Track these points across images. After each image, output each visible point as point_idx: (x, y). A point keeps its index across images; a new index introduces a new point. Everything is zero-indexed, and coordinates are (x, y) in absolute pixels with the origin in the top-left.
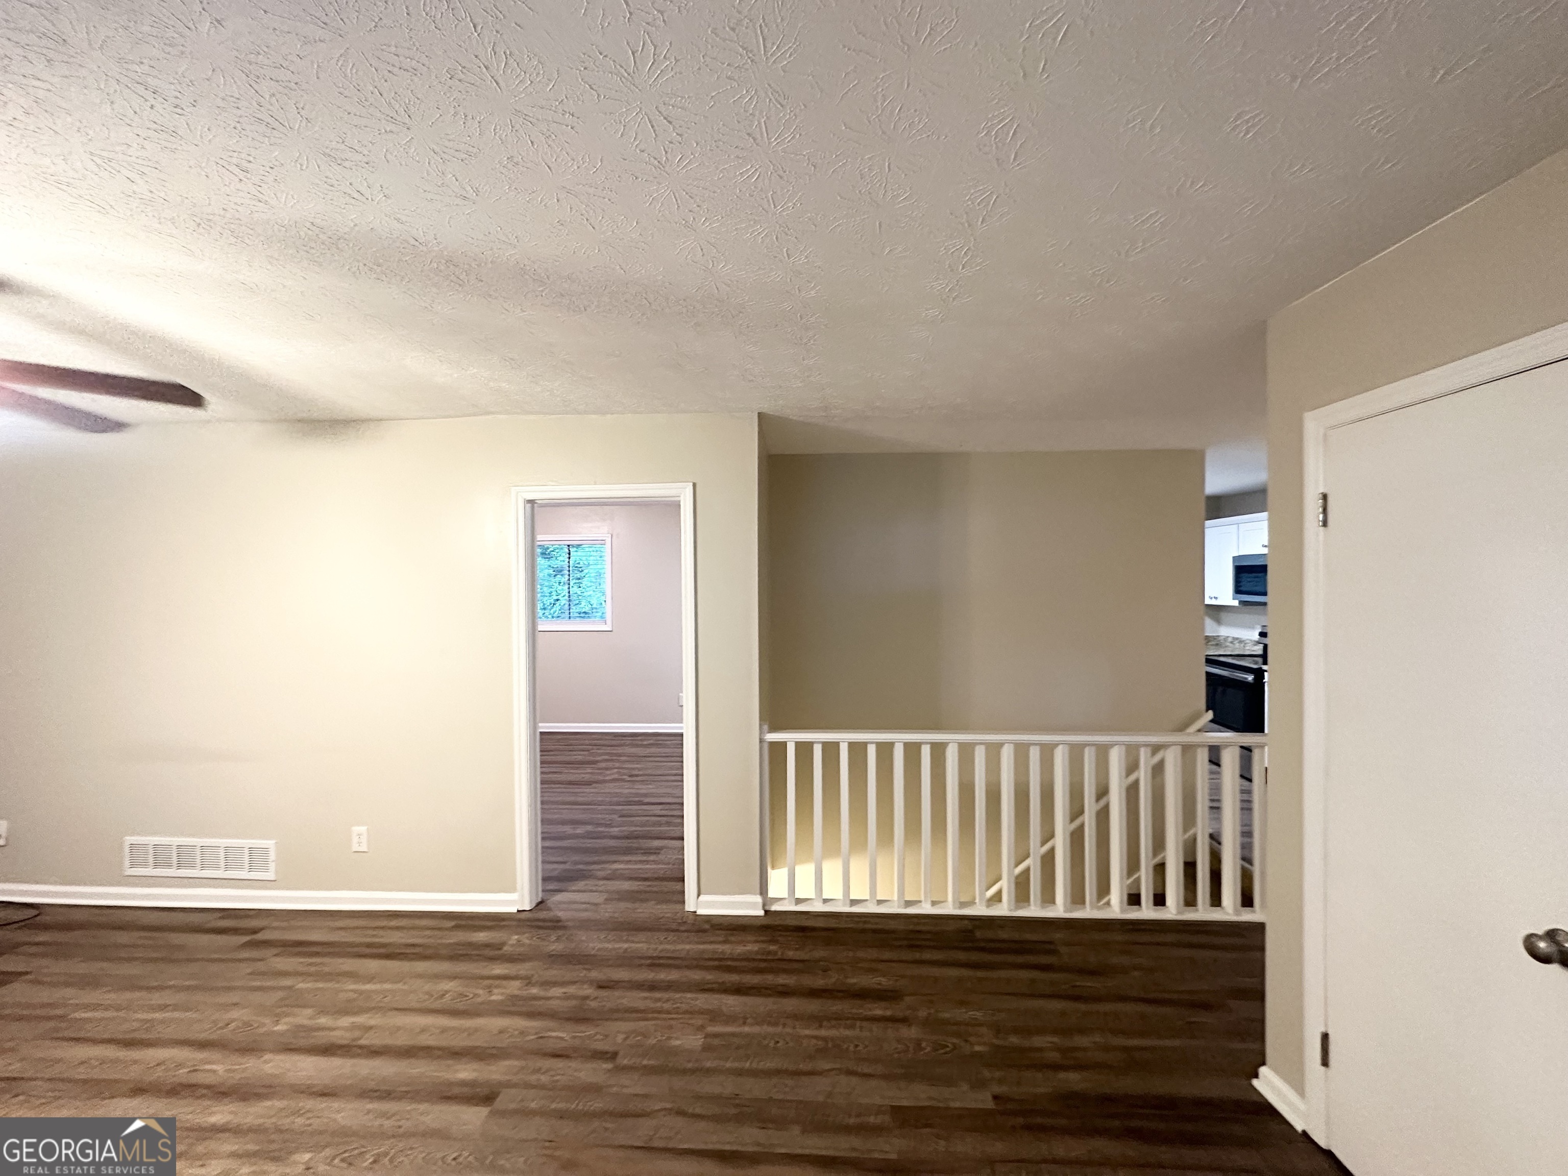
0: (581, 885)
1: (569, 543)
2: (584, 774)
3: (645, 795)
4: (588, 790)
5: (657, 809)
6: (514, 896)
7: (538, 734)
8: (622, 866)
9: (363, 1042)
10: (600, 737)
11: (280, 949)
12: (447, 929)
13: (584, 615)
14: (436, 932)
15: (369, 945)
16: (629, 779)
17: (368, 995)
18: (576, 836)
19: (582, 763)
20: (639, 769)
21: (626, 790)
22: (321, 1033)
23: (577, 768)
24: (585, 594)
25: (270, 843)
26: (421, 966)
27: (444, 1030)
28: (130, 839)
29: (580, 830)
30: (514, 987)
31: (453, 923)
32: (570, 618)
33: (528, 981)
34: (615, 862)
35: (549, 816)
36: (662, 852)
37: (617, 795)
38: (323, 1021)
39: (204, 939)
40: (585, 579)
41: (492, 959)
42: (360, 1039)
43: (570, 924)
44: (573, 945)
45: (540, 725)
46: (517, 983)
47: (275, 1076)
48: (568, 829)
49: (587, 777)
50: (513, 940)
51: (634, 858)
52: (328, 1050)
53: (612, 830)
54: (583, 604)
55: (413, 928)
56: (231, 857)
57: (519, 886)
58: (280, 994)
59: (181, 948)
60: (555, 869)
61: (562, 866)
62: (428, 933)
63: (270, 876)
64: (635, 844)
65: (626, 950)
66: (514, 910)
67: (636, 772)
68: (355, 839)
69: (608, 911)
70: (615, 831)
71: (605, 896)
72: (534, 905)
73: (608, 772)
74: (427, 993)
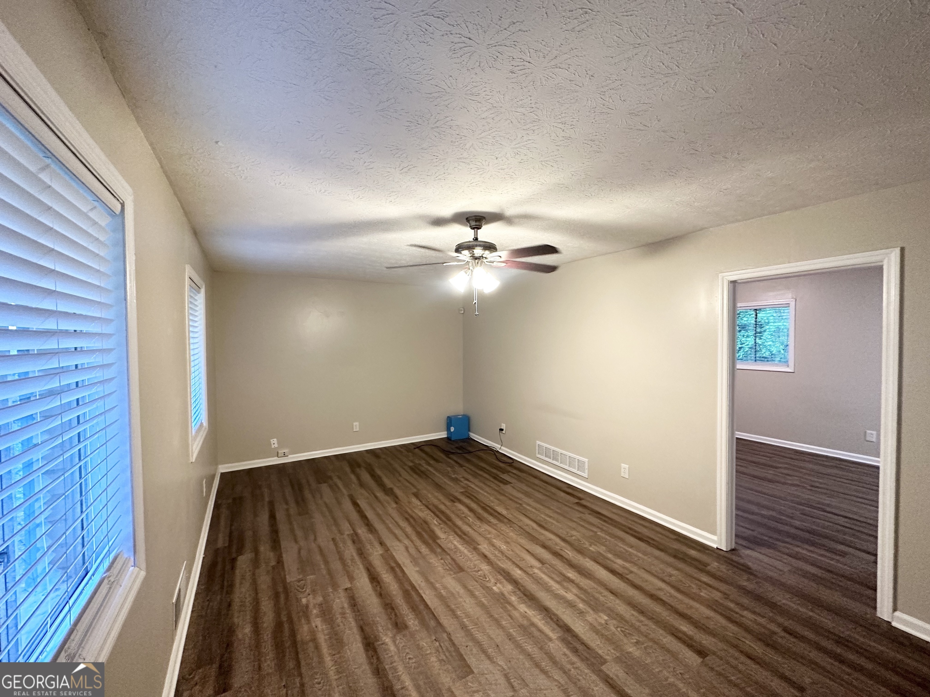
0: (765, 550)
1: (756, 308)
2: (770, 473)
3: (828, 505)
4: (770, 486)
5: (842, 521)
6: (715, 538)
7: (735, 439)
8: (804, 552)
9: (628, 576)
10: (780, 449)
11: (591, 512)
12: (672, 539)
13: (764, 359)
14: (665, 538)
15: (630, 528)
16: (809, 488)
17: (630, 554)
18: (763, 516)
19: (765, 465)
20: (821, 483)
21: (806, 495)
22: (609, 562)
23: (763, 468)
24: (766, 344)
25: (586, 460)
26: (657, 553)
27: (671, 596)
28: (538, 442)
29: (764, 512)
30: (717, 595)
31: (675, 537)
32: (756, 361)
33: (726, 596)
34: (798, 546)
35: (740, 495)
36: (847, 556)
37: (798, 497)
38: (610, 556)
39: (562, 494)
40: (766, 333)
41: (701, 570)
42: (628, 575)
43: (760, 575)
44: (761, 590)
45: (737, 432)
46: (719, 594)
47: (591, 570)
48: (755, 509)
49: (770, 477)
50: (714, 565)
51: (816, 550)
52: (613, 572)
53: (794, 521)
54: (764, 351)
55: (653, 530)
56: (571, 461)
57: (718, 532)
58: (591, 534)
59: (554, 494)
60: (744, 532)
61: (750, 532)
62: (660, 536)
63: (585, 475)
64: (817, 539)
65: (810, 617)
66: (715, 546)
67: (818, 485)
68: (623, 470)
69: (792, 580)
70: (797, 523)
71: (790, 568)
72: (729, 549)
73: (790, 478)
74: (661, 569)
